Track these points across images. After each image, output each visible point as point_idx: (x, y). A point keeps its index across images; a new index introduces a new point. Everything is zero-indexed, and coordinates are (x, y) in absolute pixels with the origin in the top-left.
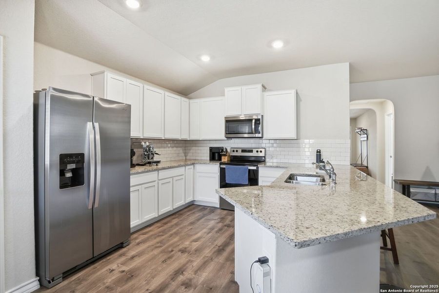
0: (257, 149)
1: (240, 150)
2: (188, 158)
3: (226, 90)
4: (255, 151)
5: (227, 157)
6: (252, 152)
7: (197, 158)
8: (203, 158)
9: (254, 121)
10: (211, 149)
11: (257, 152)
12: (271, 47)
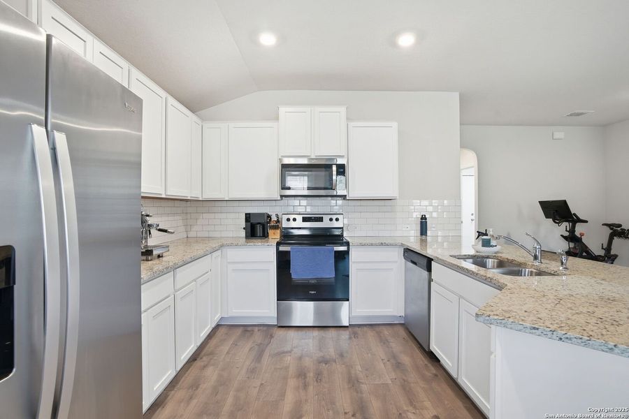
0: (330, 216)
1: (299, 218)
2: (192, 234)
3: (283, 110)
4: (326, 218)
5: (279, 231)
6: (322, 221)
7: (212, 234)
8: (224, 234)
9: (334, 168)
10: (248, 217)
11: (331, 220)
12: (394, 44)
